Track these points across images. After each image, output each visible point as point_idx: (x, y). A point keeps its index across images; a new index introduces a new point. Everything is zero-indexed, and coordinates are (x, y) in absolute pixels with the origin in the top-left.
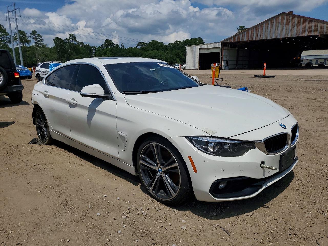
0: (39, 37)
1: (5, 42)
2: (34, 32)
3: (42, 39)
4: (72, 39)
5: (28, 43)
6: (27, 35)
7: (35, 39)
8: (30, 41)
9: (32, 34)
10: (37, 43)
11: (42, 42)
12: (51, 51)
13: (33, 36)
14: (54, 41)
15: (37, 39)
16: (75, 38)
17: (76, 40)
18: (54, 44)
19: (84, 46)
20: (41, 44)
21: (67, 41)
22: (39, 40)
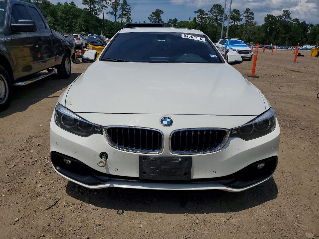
0: (251, 15)
1: (220, 21)
2: (248, 10)
3: (253, 17)
4: (286, 16)
5: (239, 21)
6: (240, 14)
7: (247, 17)
8: (241, 19)
9: (245, 12)
10: (248, 21)
11: (252, 20)
12: (259, 29)
13: (246, 15)
14: (266, 19)
15: (249, 17)
16: (289, 14)
17: (289, 17)
18: (265, 22)
19: (299, 23)
20: (251, 22)
21: (279, 18)
22: (251, 18)
